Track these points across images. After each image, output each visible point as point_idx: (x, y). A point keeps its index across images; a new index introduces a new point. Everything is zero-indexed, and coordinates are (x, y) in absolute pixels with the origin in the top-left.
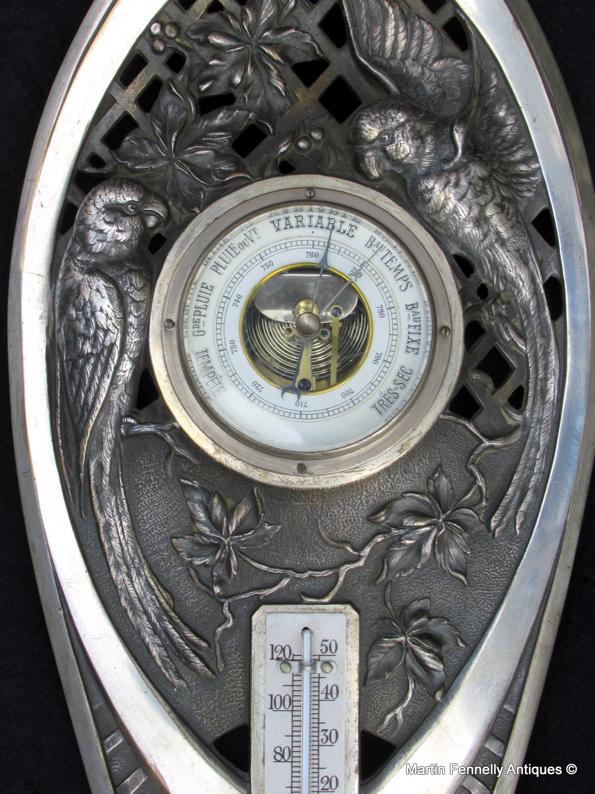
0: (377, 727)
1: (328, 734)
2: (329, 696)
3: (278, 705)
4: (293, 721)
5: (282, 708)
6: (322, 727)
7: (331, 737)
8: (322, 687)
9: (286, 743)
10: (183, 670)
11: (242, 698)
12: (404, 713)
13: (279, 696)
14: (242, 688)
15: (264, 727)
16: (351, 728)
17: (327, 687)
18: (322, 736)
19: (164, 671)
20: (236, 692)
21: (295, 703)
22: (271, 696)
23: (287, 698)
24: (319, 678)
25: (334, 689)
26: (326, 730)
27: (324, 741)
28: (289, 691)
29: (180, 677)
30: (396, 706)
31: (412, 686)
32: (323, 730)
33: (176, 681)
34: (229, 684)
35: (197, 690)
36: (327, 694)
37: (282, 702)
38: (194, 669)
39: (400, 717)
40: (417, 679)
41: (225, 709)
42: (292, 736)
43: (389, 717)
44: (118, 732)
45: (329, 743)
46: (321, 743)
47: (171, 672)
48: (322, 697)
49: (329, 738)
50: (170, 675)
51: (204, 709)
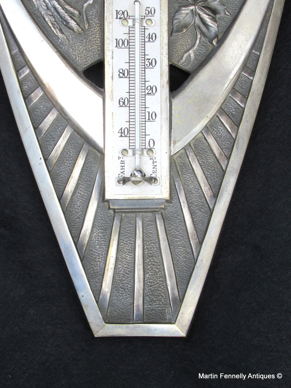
0: (179, 61)
1: (150, 61)
2: (151, 40)
3: (121, 45)
4: (129, 54)
5: (123, 47)
6: (147, 57)
7: (152, 63)
8: (147, 34)
9: (126, 67)
10: (64, 29)
11: (99, 44)
12: (195, 53)
13: (121, 40)
14: (99, 38)
15: (112, 58)
16: (164, 58)
17: (149, 34)
18: (147, 63)
19: (53, 29)
20: (96, 41)
21: (131, 44)
22: (117, 40)
23: (126, 41)
24: (145, 29)
25: (154, 35)
26: (149, 59)
27: (148, 65)
28: (127, 37)
29: (62, 33)
30: (190, 49)
31: (199, 36)
32: (147, 59)
33: (60, 35)
34: (92, 36)
35: (72, 40)
36: (149, 38)
37: (123, 43)
38: (71, 28)
39: (192, 55)
40: (202, 33)
41: (89, 51)
42: (129, 63)
43: (186, 55)
44: (26, 66)
45: (151, 66)
46: (146, 67)
47: (57, 30)
48: (147, 40)
49: (151, 64)
50: (56, 32)
51: (77, 52)
